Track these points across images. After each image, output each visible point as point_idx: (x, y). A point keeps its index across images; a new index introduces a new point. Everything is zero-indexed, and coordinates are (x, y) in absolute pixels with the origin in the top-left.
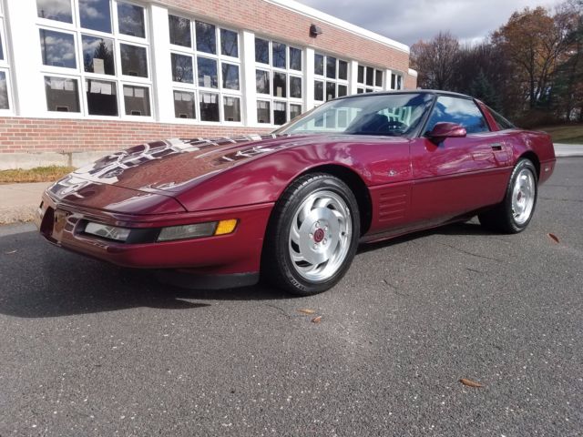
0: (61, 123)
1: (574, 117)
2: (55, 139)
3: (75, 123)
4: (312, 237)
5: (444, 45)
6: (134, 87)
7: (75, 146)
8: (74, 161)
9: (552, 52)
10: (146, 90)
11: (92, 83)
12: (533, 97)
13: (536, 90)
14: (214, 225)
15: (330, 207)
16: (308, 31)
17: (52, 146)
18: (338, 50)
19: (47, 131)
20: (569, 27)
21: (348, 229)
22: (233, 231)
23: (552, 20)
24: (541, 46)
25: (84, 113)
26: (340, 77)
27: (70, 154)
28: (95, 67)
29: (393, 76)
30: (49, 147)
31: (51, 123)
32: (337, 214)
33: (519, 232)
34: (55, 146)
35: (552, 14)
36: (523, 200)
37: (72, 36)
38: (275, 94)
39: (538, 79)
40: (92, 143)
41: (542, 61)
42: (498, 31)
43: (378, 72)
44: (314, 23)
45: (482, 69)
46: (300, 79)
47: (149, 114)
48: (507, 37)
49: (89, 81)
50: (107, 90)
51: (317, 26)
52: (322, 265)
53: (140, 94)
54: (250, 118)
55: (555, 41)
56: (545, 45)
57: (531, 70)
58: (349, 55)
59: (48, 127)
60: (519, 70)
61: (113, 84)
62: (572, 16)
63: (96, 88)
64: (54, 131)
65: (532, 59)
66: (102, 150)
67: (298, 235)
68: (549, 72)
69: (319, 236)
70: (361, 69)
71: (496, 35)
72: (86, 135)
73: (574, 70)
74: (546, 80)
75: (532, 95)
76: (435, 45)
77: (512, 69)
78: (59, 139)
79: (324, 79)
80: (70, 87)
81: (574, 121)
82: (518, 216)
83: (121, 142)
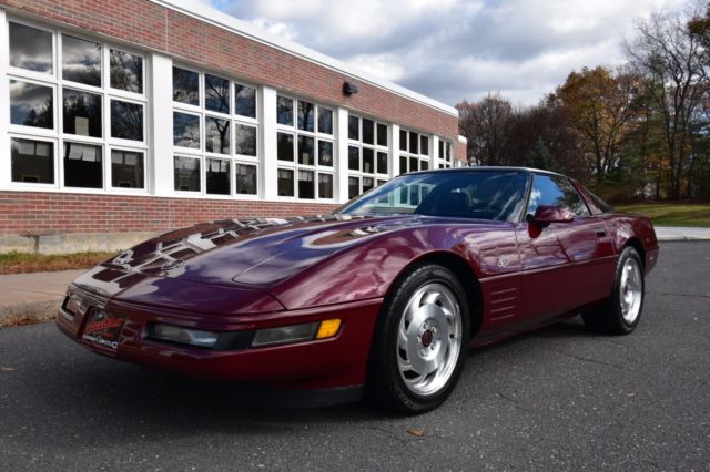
0: (28, 197)
1: (648, 194)
2: (20, 217)
3: (47, 198)
4: (420, 341)
5: (494, 108)
6: (124, 152)
7: (45, 227)
8: (41, 246)
9: (618, 119)
10: (140, 156)
11: (72, 148)
12: (601, 170)
13: (602, 161)
14: (314, 325)
15: (438, 303)
16: (341, 89)
17: (14, 227)
18: (377, 112)
19: (9, 207)
20: (635, 91)
21: (457, 331)
22: (337, 333)
23: (615, 82)
24: (605, 111)
25: (59, 186)
26: (379, 143)
27: (37, 237)
28: (77, 128)
29: (441, 144)
30: (10, 227)
31: (16, 197)
32: (446, 312)
33: (630, 332)
34: (19, 227)
35: (614, 75)
36: (630, 294)
37: (51, 89)
38: (300, 162)
39: (604, 149)
40: (68, 222)
41: (607, 128)
42: (554, 92)
43: (422, 137)
44: (347, 80)
45: (540, 137)
46: (331, 144)
47: (142, 186)
48: (565, 101)
49: (68, 145)
50: (90, 156)
51: (352, 83)
52: (431, 376)
53: (131, 161)
54: (269, 191)
55: (620, 106)
56: (609, 109)
57: (595, 139)
58: (389, 118)
59: (12, 202)
60: (582, 139)
61: (99, 148)
62: (637, 79)
63: (75, 154)
64: (19, 207)
65: (596, 125)
66: (80, 231)
67: (406, 339)
68: (617, 140)
69: (427, 340)
70: (403, 134)
71: (552, 97)
72: (60, 212)
73: (645, 140)
74: (614, 150)
75: (599, 167)
76: (484, 107)
77: (574, 137)
78: (25, 217)
79: (359, 144)
80: (42, 152)
81: (650, 198)
82: (626, 313)
83: (104, 222)
